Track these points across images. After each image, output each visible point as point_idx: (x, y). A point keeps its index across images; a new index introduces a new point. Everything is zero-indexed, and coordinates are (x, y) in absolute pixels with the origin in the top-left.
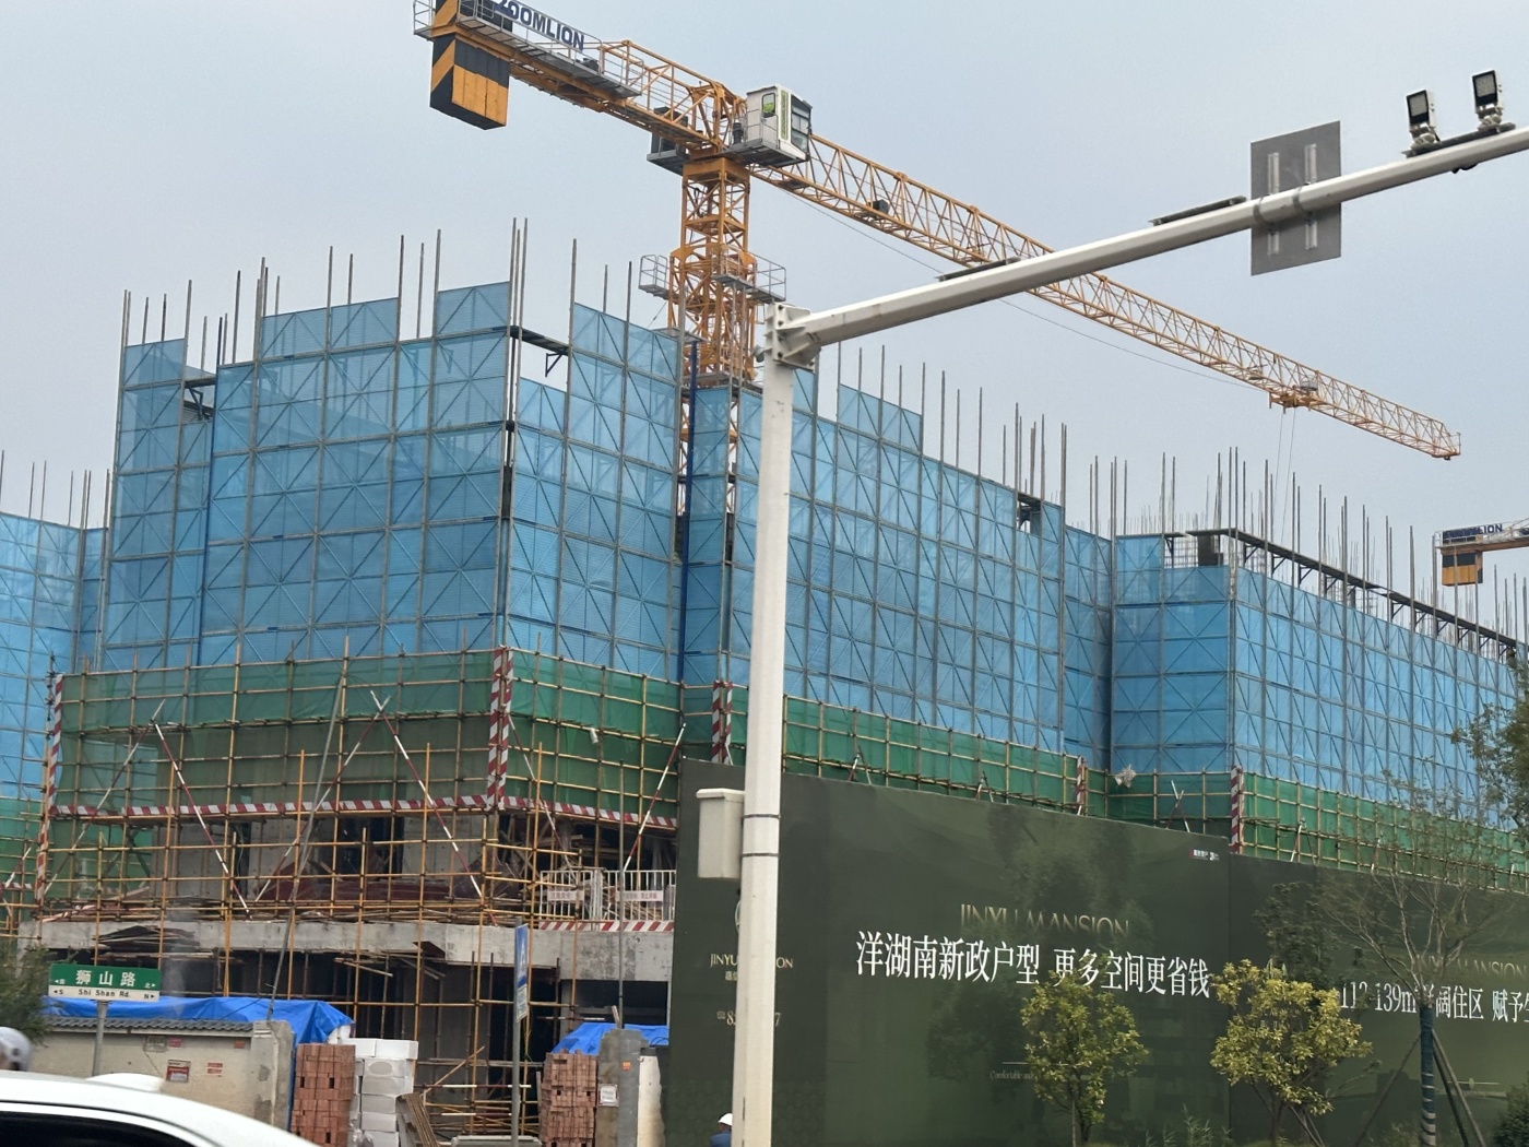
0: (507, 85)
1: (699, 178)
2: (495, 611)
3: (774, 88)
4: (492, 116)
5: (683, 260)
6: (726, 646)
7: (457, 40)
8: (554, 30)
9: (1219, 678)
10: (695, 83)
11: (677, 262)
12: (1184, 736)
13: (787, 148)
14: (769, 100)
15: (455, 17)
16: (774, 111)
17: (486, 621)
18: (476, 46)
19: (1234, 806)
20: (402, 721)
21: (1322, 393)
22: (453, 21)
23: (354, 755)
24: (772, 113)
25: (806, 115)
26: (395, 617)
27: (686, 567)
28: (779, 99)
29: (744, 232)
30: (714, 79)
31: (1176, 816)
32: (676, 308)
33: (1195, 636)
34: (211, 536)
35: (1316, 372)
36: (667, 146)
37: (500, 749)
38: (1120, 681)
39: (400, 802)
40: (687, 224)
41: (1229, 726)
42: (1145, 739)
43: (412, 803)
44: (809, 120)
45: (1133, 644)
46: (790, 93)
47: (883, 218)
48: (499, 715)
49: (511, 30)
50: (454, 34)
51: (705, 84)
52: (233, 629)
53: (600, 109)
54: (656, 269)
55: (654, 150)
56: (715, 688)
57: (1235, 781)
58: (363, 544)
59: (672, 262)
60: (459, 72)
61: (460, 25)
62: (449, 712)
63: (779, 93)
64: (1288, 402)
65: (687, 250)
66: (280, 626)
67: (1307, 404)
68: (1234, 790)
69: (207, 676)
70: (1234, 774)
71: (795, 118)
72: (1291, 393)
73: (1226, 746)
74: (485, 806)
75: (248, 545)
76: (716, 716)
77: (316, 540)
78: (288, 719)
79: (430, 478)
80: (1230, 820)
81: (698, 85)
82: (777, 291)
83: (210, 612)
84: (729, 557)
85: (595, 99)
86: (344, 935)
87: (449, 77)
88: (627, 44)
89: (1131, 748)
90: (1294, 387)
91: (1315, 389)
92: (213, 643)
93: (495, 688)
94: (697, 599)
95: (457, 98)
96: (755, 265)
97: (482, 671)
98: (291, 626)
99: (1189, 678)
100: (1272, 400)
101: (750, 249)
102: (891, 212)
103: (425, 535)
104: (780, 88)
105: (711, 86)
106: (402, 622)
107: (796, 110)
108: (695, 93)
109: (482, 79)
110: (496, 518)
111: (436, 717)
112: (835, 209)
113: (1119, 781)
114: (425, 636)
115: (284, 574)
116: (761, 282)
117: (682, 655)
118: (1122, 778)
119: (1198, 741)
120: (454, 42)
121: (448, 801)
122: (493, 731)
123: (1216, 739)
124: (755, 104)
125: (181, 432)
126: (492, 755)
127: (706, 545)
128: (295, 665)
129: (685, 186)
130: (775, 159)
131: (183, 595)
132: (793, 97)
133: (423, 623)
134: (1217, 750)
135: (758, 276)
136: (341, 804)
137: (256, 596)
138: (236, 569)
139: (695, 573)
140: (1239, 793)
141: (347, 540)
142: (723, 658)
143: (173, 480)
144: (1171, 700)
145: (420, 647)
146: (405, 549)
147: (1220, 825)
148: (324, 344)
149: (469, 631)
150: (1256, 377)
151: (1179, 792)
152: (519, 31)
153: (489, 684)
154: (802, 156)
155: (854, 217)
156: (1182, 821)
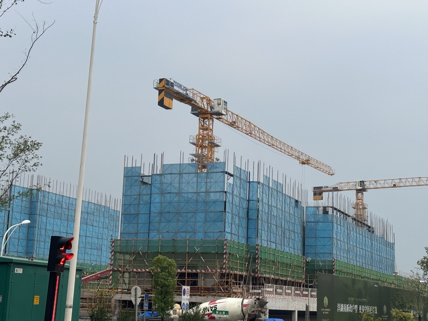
0: (173, 100)
1: (202, 118)
2: (223, 231)
3: (221, 99)
4: (170, 107)
5: (199, 137)
6: (257, 237)
7: (165, 91)
8: (182, 88)
9: (330, 239)
10: (202, 96)
11: (198, 137)
12: (322, 251)
13: (223, 112)
14: (219, 101)
15: (164, 85)
16: (221, 104)
17: (221, 233)
18: (168, 92)
19: (334, 267)
20: (202, 253)
21: (310, 162)
22: (164, 86)
23: (191, 260)
24: (220, 104)
25: (226, 104)
26: (198, 231)
27: (248, 219)
28: (222, 101)
29: (212, 131)
30: (207, 96)
31: (321, 269)
32: (197, 148)
33: (324, 229)
34: (151, 211)
35: (309, 156)
36: (195, 110)
37: (226, 260)
38: (307, 238)
39: (202, 270)
40: (200, 129)
41: (332, 250)
42: (313, 251)
43: (205, 271)
44: (227, 105)
45: (310, 230)
46: (224, 100)
47: (235, 125)
48: (226, 253)
49: (173, 87)
50: (164, 89)
51: (204, 96)
52: (157, 231)
53: (186, 103)
54: (194, 139)
55: (192, 111)
56: (257, 246)
57: (334, 261)
58: (190, 215)
59: (197, 137)
60: (165, 97)
61: (166, 87)
62: (214, 252)
63: (222, 100)
64: (303, 163)
65: (199, 134)
66: (169, 231)
67: (307, 164)
68: (334, 263)
69: (151, 241)
70: (333, 260)
71: (225, 105)
72: (304, 161)
73: (331, 254)
74: (223, 272)
75: (161, 213)
76: (257, 252)
77: (178, 213)
78: (173, 251)
79: (206, 202)
80: (333, 270)
81: (203, 97)
82: (220, 144)
83: (151, 227)
84: (258, 218)
85: (185, 101)
86: (196, 299)
87: (163, 99)
88: (193, 89)
89: (309, 253)
90: (305, 160)
91: (309, 161)
92: (152, 234)
93: (225, 247)
94: (251, 226)
95: (165, 104)
96: (214, 138)
97: (222, 244)
98: (172, 231)
99: (323, 238)
100: (300, 163)
101: (213, 134)
102: (236, 124)
103: (205, 214)
104: (222, 99)
105: (207, 97)
106: (200, 232)
107: (225, 104)
108: (202, 99)
109: (169, 99)
110: (223, 211)
111: (210, 253)
112: (225, 123)
113: (308, 261)
114: (206, 235)
115: (170, 220)
116: (215, 142)
117: (247, 238)
118: (308, 260)
119: (325, 252)
120: (164, 91)
121: (214, 270)
122: (225, 256)
123: (329, 252)
124: (216, 102)
125: (140, 187)
126: (224, 261)
127: (253, 215)
128: (175, 240)
129: (199, 120)
130: (219, 114)
131: (141, 223)
132: (224, 101)
133: (205, 233)
134: (329, 254)
135: (215, 140)
136: (187, 270)
137: (163, 225)
138: (157, 219)
139: (250, 221)
140: (335, 264)
141: (186, 214)
142: (257, 239)
143: (138, 197)
144: (319, 243)
145: (205, 238)
146: (201, 216)
147: (331, 271)
148: (179, 171)
149: (216, 235)
150: (298, 158)
151: (321, 263)
152: (176, 88)
153: (223, 247)
154: (226, 114)
155: (229, 125)
156: (322, 270)
